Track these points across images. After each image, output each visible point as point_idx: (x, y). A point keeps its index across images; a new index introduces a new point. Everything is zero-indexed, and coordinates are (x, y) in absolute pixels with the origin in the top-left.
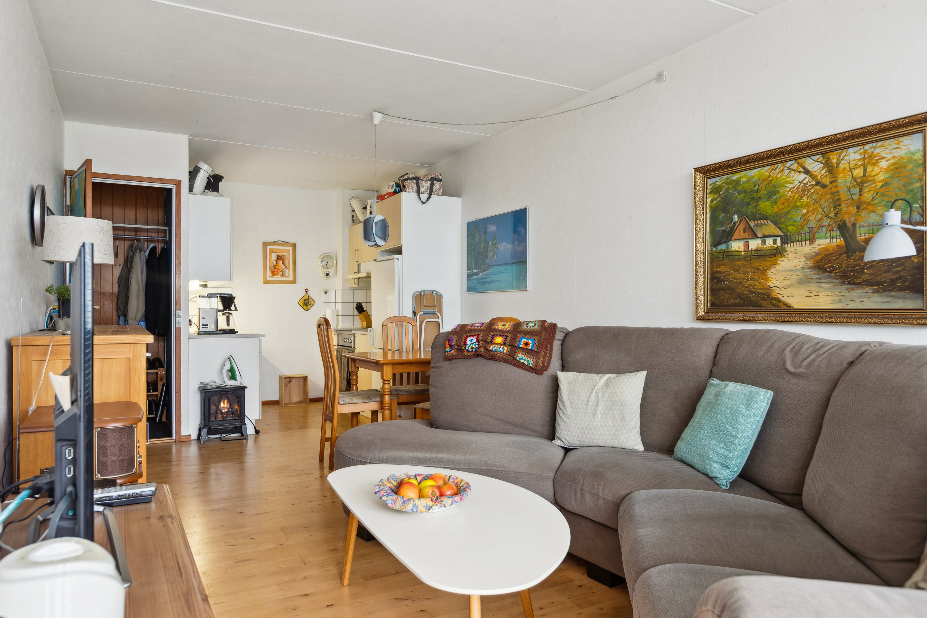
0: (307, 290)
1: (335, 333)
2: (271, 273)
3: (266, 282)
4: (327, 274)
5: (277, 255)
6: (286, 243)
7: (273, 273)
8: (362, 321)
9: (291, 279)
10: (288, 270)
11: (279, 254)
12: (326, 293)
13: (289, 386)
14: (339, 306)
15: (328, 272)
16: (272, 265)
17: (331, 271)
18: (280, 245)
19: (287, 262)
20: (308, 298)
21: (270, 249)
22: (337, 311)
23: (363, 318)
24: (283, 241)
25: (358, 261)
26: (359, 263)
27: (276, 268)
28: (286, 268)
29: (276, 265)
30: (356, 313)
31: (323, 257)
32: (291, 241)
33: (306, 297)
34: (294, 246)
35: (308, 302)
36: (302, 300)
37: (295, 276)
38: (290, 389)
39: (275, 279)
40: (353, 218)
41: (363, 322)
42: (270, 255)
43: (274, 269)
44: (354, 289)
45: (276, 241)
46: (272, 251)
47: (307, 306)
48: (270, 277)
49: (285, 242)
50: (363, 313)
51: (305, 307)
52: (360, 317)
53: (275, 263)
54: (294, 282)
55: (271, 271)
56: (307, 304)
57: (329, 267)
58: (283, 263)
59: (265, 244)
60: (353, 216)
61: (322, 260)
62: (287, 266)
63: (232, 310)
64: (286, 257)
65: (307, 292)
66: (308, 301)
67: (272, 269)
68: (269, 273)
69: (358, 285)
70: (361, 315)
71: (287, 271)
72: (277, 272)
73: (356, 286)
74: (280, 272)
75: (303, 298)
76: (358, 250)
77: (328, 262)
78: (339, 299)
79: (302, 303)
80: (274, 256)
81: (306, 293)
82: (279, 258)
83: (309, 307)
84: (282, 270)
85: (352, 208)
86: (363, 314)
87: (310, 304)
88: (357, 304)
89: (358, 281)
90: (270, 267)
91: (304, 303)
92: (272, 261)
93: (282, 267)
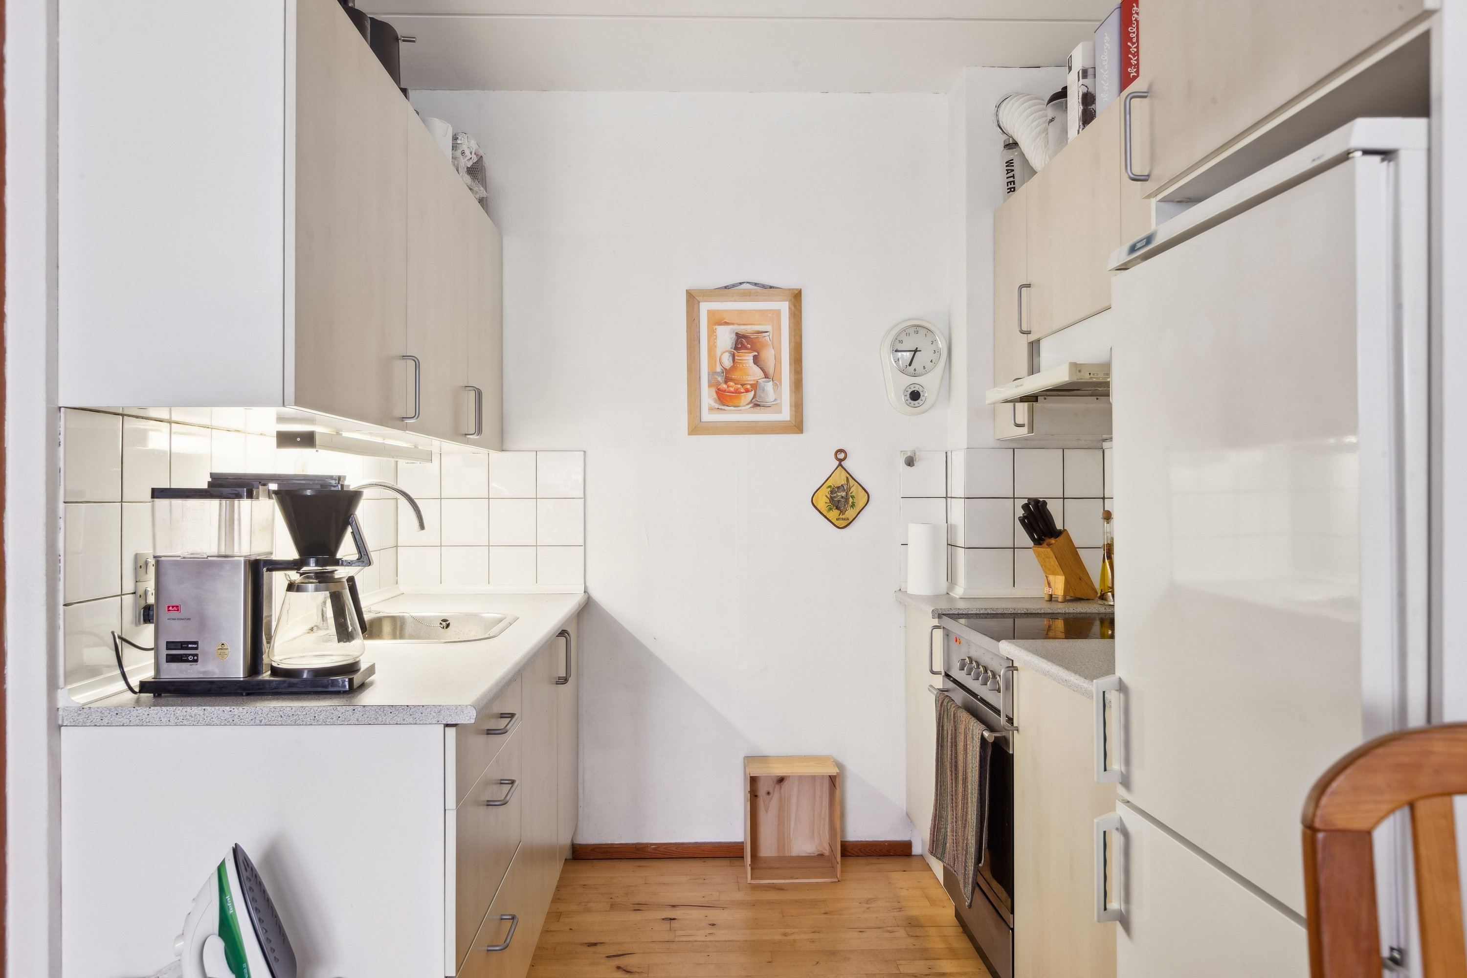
0: (841, 455)
1: (936, 622)
2: (715, 396)
3: (697, 428)
4: (915, 396)
5: (737, 334)
6: (766, 289)
7: (724, 398)
8: (1048, 571)
9: (785, 415)
10: (775, 385)
11: (742, 329)
12: (910, 462)
13: (776, 796)
14: (958, 511)
15: (917, 388)
16: (719, 369)
17: (929, 384)
18: (746, 296)
19: (768, 355)
20: (844, 482)
21: (710, 312)
22: (950, 529)
23: (1053, 562)
24: (756, 284)
25: (1029, 333)
26: (1032, 337)
27: (732, 380)
28: (766, 376)
29: (734, 368)
30: (1024, 538)
31: (900, 333)
32: (787, 280)
33: (839, 479)
34: (796, 297)
35: (846, 499)
36: (825, 491)
37: (798, 406)
38: (781, 809)
39: (730, 416)
40: (1008, 171)
41: (1051, 578)
42: (712, 333)
43: (726, 382)
44: (1015, 446)
45: (734, 286)
46: (717, 320)
47: (842, 512)
48: (711, 409)
49: (764, 287)
50: (1053, 541)
51: (834, 514)
52: (1038, 555)
53: (727, 362)
54: (797, 426)
55: (713, 390)
56: (841, 505)
57: (920, 370)
58: (756, 360)
59: (693, 298)
60: (1009, 163)
61: (893, 344)
62: (771, 370)
63: (337, 562)
64: (767, 338)
65: (841, 461)
66: (844, 494)
67: (719, 383)
68: (707, 397)
69: (1031, 429)
70: (1044, 550)
71: (769, 386)
72: (737, 392)
73: (1024, 431)
74: (747, 391)
75: (829, 483)
76: (1028, 286)
77: (916, 351)
78: (958, 488)
79: (823, 501)
80: (725, 337)
81: (840, 465)
82: (742, 342)
83: (850, 513)
84: (755, 386)
85: (1005, 137)
86: (1049, 545)
87: (853, 506)
88: (1025, 507)
89: (1031, 412)
90: (712, 373)
91: (832, 499)
92: (719, 351)
93: (754, 373)
